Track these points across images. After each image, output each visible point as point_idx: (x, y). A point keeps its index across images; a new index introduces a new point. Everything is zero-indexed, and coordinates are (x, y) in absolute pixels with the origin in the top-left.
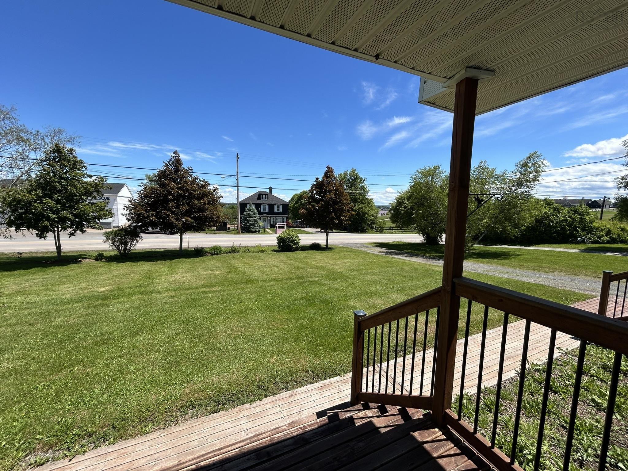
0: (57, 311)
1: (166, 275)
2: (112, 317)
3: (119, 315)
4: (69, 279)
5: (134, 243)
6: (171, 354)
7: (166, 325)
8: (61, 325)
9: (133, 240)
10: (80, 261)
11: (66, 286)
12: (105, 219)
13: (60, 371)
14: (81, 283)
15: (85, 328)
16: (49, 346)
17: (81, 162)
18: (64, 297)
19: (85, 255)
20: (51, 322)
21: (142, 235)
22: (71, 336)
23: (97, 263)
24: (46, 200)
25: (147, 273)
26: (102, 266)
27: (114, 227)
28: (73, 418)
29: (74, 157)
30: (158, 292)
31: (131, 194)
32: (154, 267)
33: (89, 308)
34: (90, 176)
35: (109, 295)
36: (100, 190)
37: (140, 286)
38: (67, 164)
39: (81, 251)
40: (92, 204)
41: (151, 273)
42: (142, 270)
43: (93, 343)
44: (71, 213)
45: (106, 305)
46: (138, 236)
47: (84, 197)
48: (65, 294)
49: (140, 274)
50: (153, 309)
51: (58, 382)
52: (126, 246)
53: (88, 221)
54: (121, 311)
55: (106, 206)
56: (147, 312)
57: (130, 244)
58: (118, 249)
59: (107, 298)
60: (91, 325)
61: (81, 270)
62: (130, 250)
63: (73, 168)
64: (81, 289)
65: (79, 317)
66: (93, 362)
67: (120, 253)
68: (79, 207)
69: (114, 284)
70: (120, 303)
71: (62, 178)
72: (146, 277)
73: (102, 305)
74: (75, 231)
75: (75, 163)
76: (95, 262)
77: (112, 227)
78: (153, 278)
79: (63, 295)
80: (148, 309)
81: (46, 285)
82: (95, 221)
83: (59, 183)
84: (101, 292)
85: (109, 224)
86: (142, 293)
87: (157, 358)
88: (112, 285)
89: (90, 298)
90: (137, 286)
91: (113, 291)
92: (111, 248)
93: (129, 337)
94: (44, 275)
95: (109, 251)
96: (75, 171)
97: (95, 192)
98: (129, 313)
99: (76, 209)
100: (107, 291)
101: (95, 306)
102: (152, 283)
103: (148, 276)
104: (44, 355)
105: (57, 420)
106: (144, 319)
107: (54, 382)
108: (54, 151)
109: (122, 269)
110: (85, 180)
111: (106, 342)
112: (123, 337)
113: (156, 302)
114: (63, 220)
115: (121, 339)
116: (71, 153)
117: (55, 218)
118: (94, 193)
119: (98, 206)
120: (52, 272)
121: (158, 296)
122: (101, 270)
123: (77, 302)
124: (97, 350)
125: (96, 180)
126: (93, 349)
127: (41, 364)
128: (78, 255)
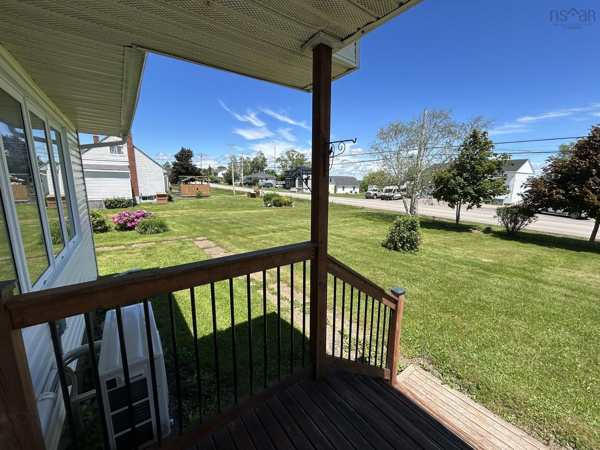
0: (450, 266)
1: (561, 267)
2: (490, 289)
3: (497, 289)
4: (461, 244)
5: (526, 223)
6: (553, 361)
7: (552, 325)
8: (451, 279)
9: (524, 219)
10: (471, 231)
11: (458, 248)
12: (501, 195)
13: (446, 312)
14: (469, 249)
15: (467, 288)
16: (441, 290)
17: (491, 142)
18: (455, 257)
19: (475, 226)
20: (445, 273)
21: (537, 215)
22: (457, 290)
23: (484, 236)
24: (458, 178)
25: (534, 258)
26: (488, 239)
27: (505, 204)
28: (449, 354)
29: (486, 139)
30: (546, 283)
31: (533, 170)
32: (545, 253)
33: (472, 272)
34: (496, 155)
35: (490, 268)
36: (502, 167)
37: (524, 269)
38: (478, 146)
39: (472, 223)
40: (492, 181)
41: (541, 260)
42: (530, 254)
43: (471, 303)
44: (473, 189)
45: (487, 275)
46: (533, 216)
47: (486, 175)
48: (456, 254)
49: (527, 256)
50: (538, 300)
51: (443, 320)
52: (516, 224)
53: (485, 197)
54: (500, 287)
55: (504, 183)
56: (529, 300)
57: (520, 223)
58: (507, 226)
59: (488, 270)
60: (472, 288)
61: (469, 238)
62: (519, 229)
63: (482, 150)
64: (468, 254)
65: (464, 277)
66: (469, 319)
67: (508, 230)
68: (480, 184)
69: (497, 259)
70: (500, 278)
71: (472, 159)
72: (533, 262)
73: (483, 275)
74: (473, 205)
75: (486, 144)
76: (483, 234)
77: (503, 204)
78: (543, 266)
79: (455, 255)
80: (530, 296)
81: (445, 244)
82: (490, 198)
83: (469, 163)
84: (484, 262)
85: (502, 200)
86: (526, 277)
87: (534, 355)
88: (494, 258)
89: (474, 265)
90: (521, 268)
91: (495, 265)
92: (500, 224)
93: (505, 315)
94: (445, 236)
95: (497, 226)
96: (484, 151)
97: (497, 169)
98: (508, 292)
99: (477, 186)
100: (490, 263)
101: (477, 273)
102: (541, 271)
103: (535, 261)
104: (438, 295)
105: (438, 347)
106: (524, 306)
107: (441, 318)
108: (472, 136)
109: (507, 247)
110: (490, 159)
111: (482, 308)
112: (499, 312)
113: (543, 293)
114: (465, 195)
115: (497, 313)
116: (484, 136)
117: (461, 192)
118: (495, 170)
119: (497, 183)
120: (450, 235)
121: (546, 288)
122: (487, 243)
123: (464, 264)
124: (474, 312)
125: (500, 157)
126: (471, 309)
127: (435, 301)
128: (470, 225)
